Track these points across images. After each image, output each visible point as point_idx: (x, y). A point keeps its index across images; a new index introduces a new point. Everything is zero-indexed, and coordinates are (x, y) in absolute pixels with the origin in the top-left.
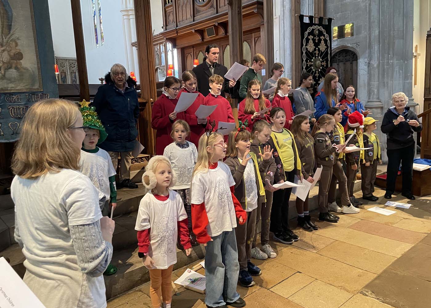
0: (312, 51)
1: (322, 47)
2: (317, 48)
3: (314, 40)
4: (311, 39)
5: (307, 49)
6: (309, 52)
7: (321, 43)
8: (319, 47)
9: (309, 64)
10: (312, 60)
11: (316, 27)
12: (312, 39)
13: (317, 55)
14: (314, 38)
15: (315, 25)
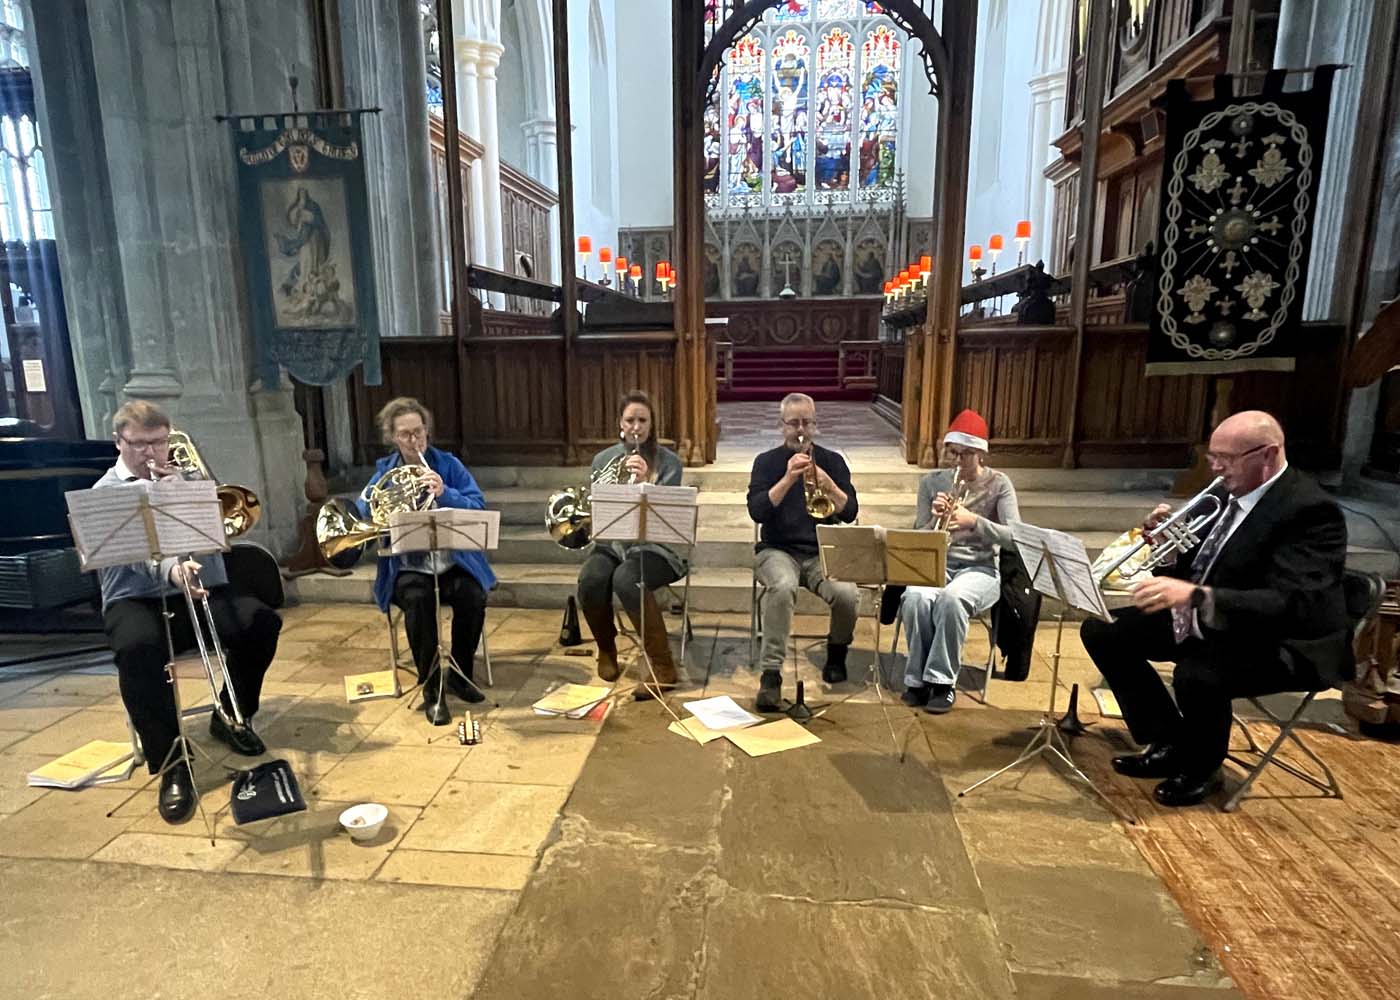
0: (1214, 191)
1: (1270, 170)
2: (1239, 179)
3: (1225, 155)
4: (1212, 151)
5: (1189, 185)
6: (1201, 192)
7: (1261, 158)
8: (1251, 172)
9: (1194, 230)
10: (1213, 219)
11: (1241, 108)
12: (1218, 151)
13: (1234, 201)
14: (1227, 146)
15: (1240, 101)
